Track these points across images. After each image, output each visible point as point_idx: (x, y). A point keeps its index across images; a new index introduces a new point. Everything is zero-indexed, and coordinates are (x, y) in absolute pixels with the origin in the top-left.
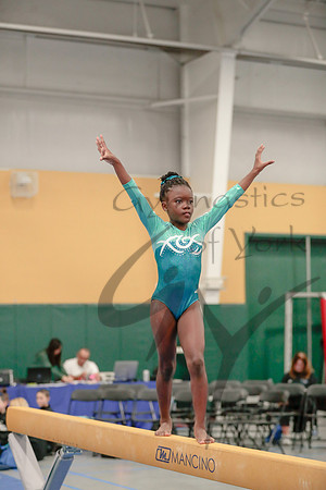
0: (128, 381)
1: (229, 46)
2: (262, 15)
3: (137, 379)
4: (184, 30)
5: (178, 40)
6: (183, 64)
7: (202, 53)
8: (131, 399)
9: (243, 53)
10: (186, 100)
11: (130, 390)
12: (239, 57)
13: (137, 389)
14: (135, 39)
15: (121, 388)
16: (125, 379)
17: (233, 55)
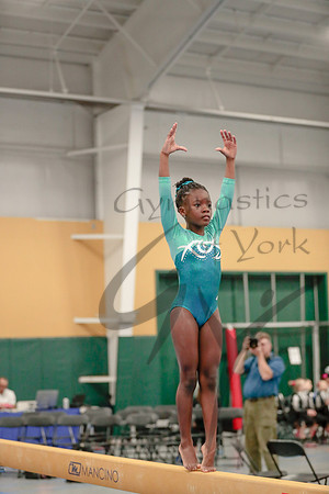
0: (50, 408)
1: (137, 99)
2: (167, 70)
3: (57, 406)
4: (97, 84)
5: (91, 94)
6: (96, 116)
7: (112, 106)
8: (51, 425)
9: (151, 105)
10: (99, 149)
11: (51, 417)
12: (147, 109)
13: (57, 416)
14: (51, 94)
15: (43, 415)
16: (46, 407)
17: (142, 107)
